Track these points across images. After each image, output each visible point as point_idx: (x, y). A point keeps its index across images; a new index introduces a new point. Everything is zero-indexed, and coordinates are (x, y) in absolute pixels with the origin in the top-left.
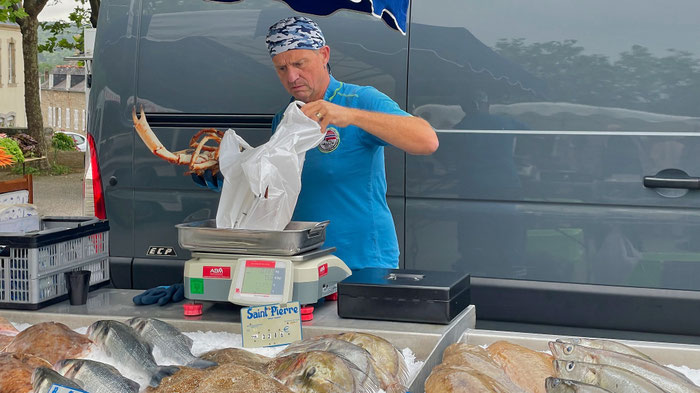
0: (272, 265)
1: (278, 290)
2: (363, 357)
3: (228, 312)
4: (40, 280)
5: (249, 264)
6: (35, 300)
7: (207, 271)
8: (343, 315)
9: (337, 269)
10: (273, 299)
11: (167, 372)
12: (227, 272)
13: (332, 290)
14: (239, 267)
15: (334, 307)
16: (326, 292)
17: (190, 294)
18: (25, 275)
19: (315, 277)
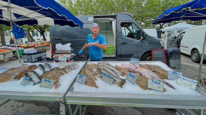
0: (64, 55)
1: (64, 58)
2: (74, 67)
3: (58, 61)
4: (34, 59)
5: (61, 55)
6: (34, 61)
7: (56, 57)
8: (74, 61)
9: (73, 55)
10: (64, 60)
11: (47, 72)
12: (58, 57)
13: (73, 58)
14: (59, 55)
15: (73, 60)
16: (72, 58)
17: (54, 60)
18: (32, 58)
19: (70, 56)
